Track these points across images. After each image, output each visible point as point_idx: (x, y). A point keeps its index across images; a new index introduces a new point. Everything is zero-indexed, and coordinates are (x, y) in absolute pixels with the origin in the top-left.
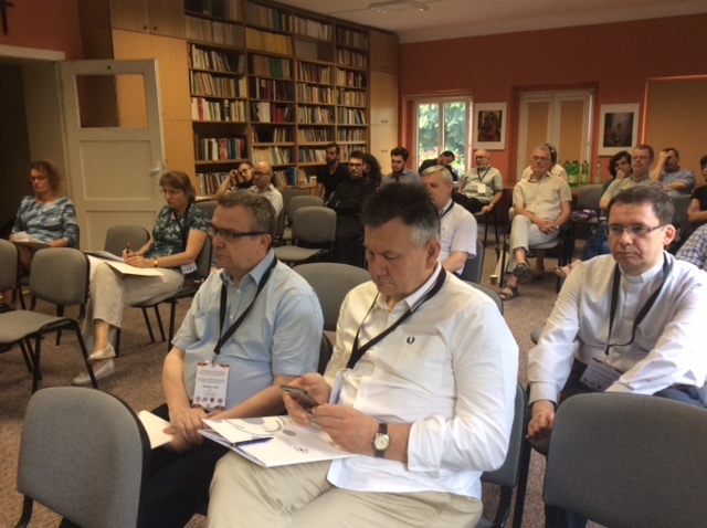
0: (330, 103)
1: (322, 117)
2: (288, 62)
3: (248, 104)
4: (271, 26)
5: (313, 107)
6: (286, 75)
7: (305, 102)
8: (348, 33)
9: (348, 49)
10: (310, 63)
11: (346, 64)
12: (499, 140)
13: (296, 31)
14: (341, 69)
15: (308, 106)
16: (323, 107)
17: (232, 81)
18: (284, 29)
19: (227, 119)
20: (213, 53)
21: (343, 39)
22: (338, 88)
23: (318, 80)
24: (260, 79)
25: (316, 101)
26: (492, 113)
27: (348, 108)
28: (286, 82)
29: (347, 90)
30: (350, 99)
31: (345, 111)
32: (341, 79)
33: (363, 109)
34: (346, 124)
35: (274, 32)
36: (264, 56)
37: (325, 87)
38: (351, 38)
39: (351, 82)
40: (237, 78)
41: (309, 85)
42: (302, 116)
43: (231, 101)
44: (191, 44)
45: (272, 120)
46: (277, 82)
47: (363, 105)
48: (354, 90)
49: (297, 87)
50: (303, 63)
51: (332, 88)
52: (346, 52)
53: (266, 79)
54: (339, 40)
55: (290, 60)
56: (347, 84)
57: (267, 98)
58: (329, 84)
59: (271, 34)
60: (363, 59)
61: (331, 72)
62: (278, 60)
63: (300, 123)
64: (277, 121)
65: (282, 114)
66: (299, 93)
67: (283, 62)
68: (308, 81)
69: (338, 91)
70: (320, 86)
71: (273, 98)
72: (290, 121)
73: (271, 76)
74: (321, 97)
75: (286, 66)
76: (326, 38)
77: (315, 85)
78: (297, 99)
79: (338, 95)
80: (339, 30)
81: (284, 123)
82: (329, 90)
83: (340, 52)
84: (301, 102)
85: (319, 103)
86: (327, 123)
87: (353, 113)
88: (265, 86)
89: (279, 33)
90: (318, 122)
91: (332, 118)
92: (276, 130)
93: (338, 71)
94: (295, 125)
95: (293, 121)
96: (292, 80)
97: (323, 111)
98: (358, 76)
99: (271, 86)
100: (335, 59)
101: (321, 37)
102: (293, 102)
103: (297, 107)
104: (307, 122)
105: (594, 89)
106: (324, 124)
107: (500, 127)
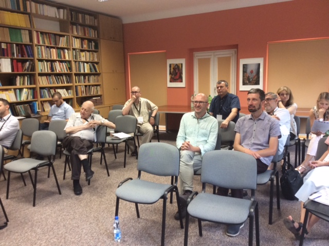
0: (67, 58)
1: (59, 68)
2: (27, 32)
4: (10, 7)
5: (52, 61)
6: (26, 40)
7: (44, 58)
8: (80, 15)
9: (81, 25)
10: (48, 33)
11: (81, 34)
12: (182, 81)
13: (34, 12)
14: (77, 38)
15: (47, 61)
16: (61, 62)
18: (22, 9)
21: (77, 18)
22: (74, 49)
23: (56, 44)
25: (54, 57)
26: (177, 65)
27: (84, 62)
28: (26, 45)
29: (82, 51)
30: (84, 56)
31: (82, 65)
32: (77, 44)
33: (97, 63)
34: (82, 72)
35: (12, 11)
36: (3, 27)
37: (63, 49)
38: (84, 19)
39: (85, 46)
41: (47, 47)
42: (42, 67)
45: (13, 69)
46: (17, 45)
47: (96, 60)
48: (88, 51)
49: (36, 49)
50: (42, 33)
51: (68, 49)
52: (79, 27)
53: (7, 43)
54: (73, 19)
55: (29, 30)
56: (82, 47)
57: (8, 56)
58: (66, 47)
59: (9, 12)
60: (94, 32)
61: (67, 39)
62: (18, 30)
63: (40, 72)
64: (18, 71)
65: (23, 67)
66: (38, 52)
67: (23, 32)
68: (47, 44)
69: (74, 51)
70: (58, 48)
71: (14, 56)
72: (31, 71)
73: (11, 41)
74: (59, 55)
75: (25, 34)
76: (62, 17)
77: (54, 48)
78: (36, 56)
79: (74, 54)
80: (73, 13)
81: (26, 72)
82: (66, 51)
83: (75, 27)
84: (41, 58)
85: (58, 59)
86: (66, 72)
87: (88, 65)
88: (6, 48)
89: (18, 12)
90: (58, 71)
91: (70, 69)
92: (18, 77)
93: (73, 39)
94: (35, 74)
95: (33, 71)
96: (31, 44)
97: (61, 64)
98: (91, 43)
99: (12, 48)
100: (70, 31)
101: (58, 17)
102: (32, 58)
103: (36, 61)
104: (46, 71)
105: (236, 50)
106: (63, 72)
107: (182, 74)
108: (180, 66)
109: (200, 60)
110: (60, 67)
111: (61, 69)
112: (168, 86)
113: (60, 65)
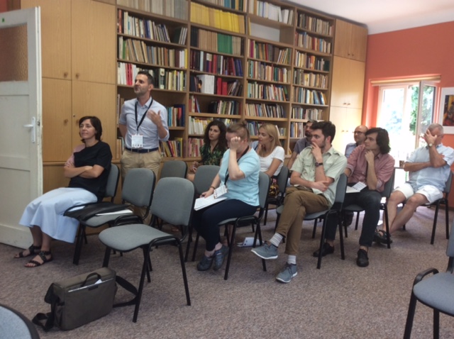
0: (285, 81)
1: (273, 94)
2: (239, 40)
3: (188, 75)
4: (222, 4)
5: (266, 84)
6: (236, 51)
7: (256, 78)
8: (311, 19)
9: (311, 35)
10: (265, 43)
11: (308, 47)
13: (251, 11)
14: (301, 52)
15: (259, 83)
16: (276, 85)
17: (172, 52)
18: (237, 8)
19: (162, 87)
20: (150, 22)
21: (306, 24)
22: (296, 69)
23: (273, 60)
24: (205, 53)
25: (269, 78)
27: (306, 89)
28: (235, 58)
29: (306, 72)
30: (308, 80)
31: (303, 92)
32: (300, 61)
33: (324, 91)
34: (302, 102)
35: (225, 10)
36: (212, 31)
37: (281, 67)
38: (315, 24)
39: (312, 65)
40: (178, 49)
41: (262, 63)
42: (252, 91)
43: (167, 70)
44: (123, 11)
45: (216, 92)
46: (225, 57)
47: (324, 87)
48: (315, 73)
49: (247, 64)
50: (257, 43)
51: (288, 68)
52: (307, 36)
53: (213, 54)
54: (301, 25)
55: (242, 38)
56: (307, 67)
57: (212, 72)
58: (286, 64)
59: (221, 11)
60: (327, 45)
61: (289, 53)
62: (229, 37)
63: (248, 97)
64: (221, 94)
65: (228, 88)
66: (249, 69)
67: (234, 39)
68: (261, 60)
69: (296, 72)
70: (275, 66)
71: (219, 72)
72: (237, 95)
73: (219, 51)
74: (275, 76)
75: (236, 43)
76: (286, 21)
77: (270, 64)
78: (247, 75)
79: (295, 76)
80: (301, 16)
81: (231, 96)
82: (285, 70)
83: (301, 36)
84: (251, 78)
85: (273, 81)
86: (281, 101)
87: (312, 93)
88: (211, 60)
89: (231, 12)
90: (271, 99)
91: (287, 96)
92: (221, 103)
93: (297, 53)
94: (242, 99)
95: (240, 96)
96: (242, 57)
97: (276, 88)
98: (320, 60)
99: (218, 61)
100: (295, 42)
101: (281, 20)
102: (242, 77)
103: (246, 82)
104: (257, 97)
106: (278, 101)
110: (275, 94)
111: (276, 96)
113: (275, 90)
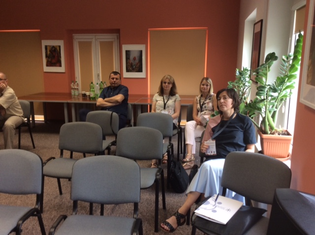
12: (60, 66)
26: (53, 47)
105: (118, 34)
107: (61, 57)
108: (58, 49)
109: (80, 43)
112: (45, 71)
